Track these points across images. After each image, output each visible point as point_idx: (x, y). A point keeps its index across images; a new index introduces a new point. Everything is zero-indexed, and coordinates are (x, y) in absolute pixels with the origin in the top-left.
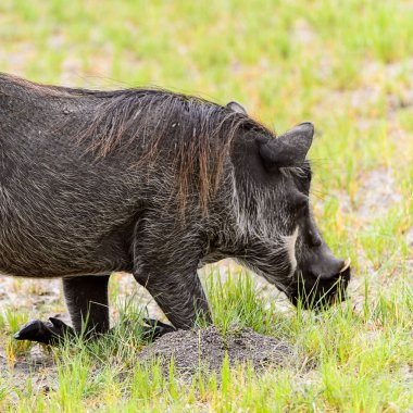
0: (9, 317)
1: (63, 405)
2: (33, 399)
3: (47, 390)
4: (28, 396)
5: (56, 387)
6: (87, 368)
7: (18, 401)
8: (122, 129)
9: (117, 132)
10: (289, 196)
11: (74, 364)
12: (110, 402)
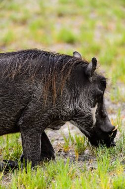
0: (76, 137)
1: (99, 175)
2: (87, 173)
3: (92, 169)
4: (84, 172)
5: (96, 167)
6: (109, 159)
7: (80, 174)
8: (20, 67)
9: (18, 68)
10: (95, 91)
11: (103, 157)
12: (119, 174)
